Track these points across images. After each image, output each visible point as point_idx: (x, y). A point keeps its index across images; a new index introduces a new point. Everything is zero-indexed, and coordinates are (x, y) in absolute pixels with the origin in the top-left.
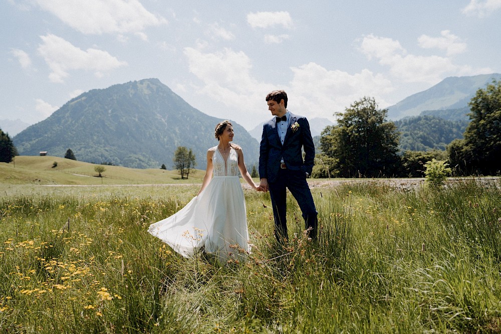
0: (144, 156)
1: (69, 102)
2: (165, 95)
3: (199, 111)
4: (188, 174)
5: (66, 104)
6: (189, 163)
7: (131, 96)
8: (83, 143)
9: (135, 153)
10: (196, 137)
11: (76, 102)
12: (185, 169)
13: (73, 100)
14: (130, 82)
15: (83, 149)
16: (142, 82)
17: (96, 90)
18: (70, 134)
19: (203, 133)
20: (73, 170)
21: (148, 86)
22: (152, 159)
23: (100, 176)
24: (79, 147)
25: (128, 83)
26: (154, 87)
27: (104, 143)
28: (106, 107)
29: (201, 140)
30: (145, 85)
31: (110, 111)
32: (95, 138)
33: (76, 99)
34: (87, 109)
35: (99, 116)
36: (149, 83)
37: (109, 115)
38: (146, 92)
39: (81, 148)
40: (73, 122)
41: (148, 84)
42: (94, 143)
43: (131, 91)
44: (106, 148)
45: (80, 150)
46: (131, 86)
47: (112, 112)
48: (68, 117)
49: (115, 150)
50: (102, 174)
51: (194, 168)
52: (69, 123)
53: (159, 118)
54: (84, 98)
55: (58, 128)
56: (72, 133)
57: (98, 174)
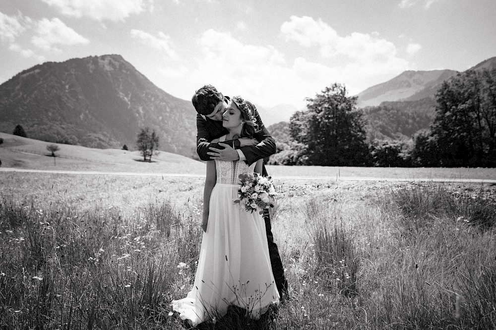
0: (105, 135)
1: (19, 74)
2: (128, 73)
3: (164, 91)
4: (151, 155)
5: (17, 75)
6: (153, 145)
7: (91, 72)
8: (36, 120)
9: (95, 132)
10: (160, 118)
11: (28, 74)
12: (148, 150)
13: (24, 72)
14: (91, 56)
15: (36, 125)
16: (103, 57)
17: (51, 62)
18: (20, 108)
19: (168, 114)
20: (20, 148)
21: (110, 63)
22: (112, 139)
23: (53, 155)
24: (31, 123)
25: (87, 57)
26: (117, 64)
27: (60, 120)
28: (63, 82)
29: (166, 121)
30: (106, 61)
31: (67, 87)
32: (50, 114)
33: (29, 71)
34: (41, 82)
35: (55, 91)
37: (67, 91)
38: (108, 68)
39: (34, 124)
40: (25, 96)
41: (110, 60)
42: (48, 119)
43: (91, 66)
44: (63, 126)
45: (32, 126)
46: (91, 61)
47: (70, 87)
48: (18, 90)
49: (72, 128)
50: (55, 153)
51: (157, 150)
52: (19, 96)
53: (121, 97)
54: (37, 71)
55: (6, 101)
56: (22, 108)
57: (50, 152)
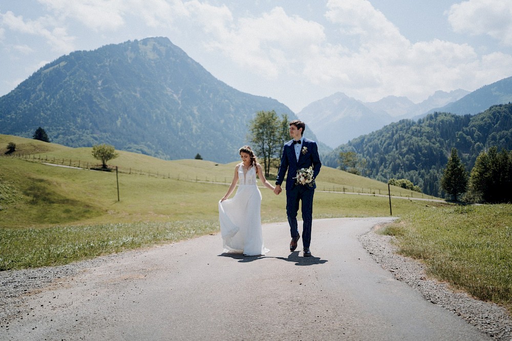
0: (149, 147)
1: (41, 68)
2: (178, 61)
3: (226, 84)
5: (38, 71)
7: (130, 61)
8: (62, 128)
9: (136, 143)
10: (222, 121)
11: (51, 68)
13: (47, 66)
14: (129, 41)
15: (61, 136)
16: (145, 41)
17: (80, 51)
18: (42, 114)
19: (232, 116)
21: (154, 49)
22: (160, 152)
25: (125, 43)
26: (163, 49)
27: (91, 128)
28: (95, 76)
29: (230, 126)
30: (149, 47)
31: (100, 83)
32: (79, 120)
33: (52, 64)
34: (67, 78)
35: (85, 90)
36: (156, 43)
37: (99, 88)
38: (152, 56)
39: (59, 134)
40: (48, 98)
41: (154, 45)
42: (77, 127)
43: (130, 55)
44: (95, 135)
46: (130, 48)
47: (103, 83)
48: (40, 90)
49: (107, 138)
52: (41, 98)
53: (169, 94)
54: (63, 64)
55: (26, 106)
56: (45, 114)
57: (100, 163)
